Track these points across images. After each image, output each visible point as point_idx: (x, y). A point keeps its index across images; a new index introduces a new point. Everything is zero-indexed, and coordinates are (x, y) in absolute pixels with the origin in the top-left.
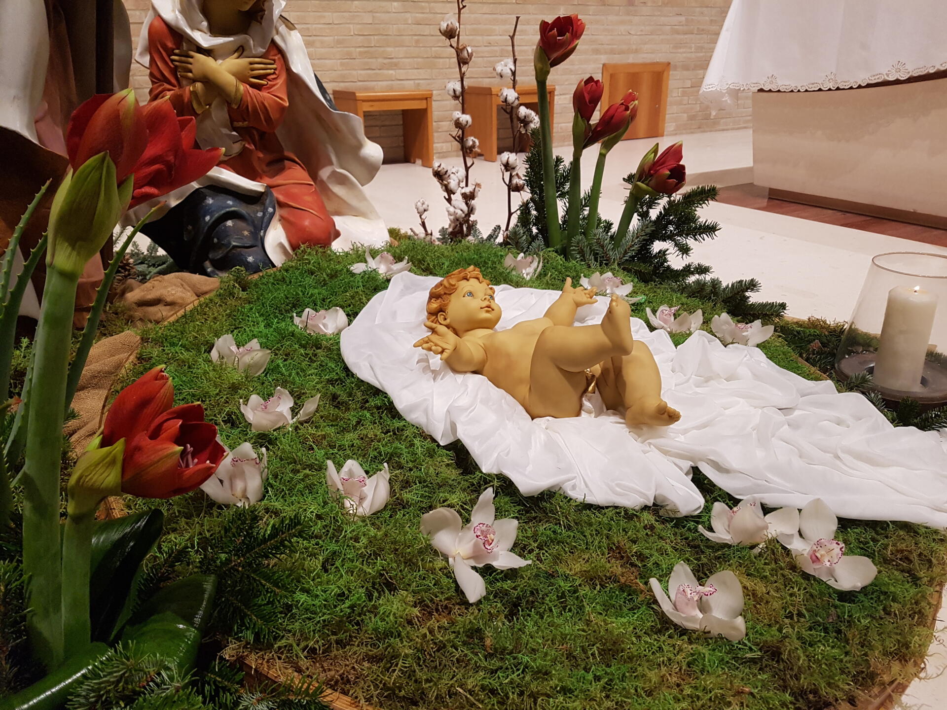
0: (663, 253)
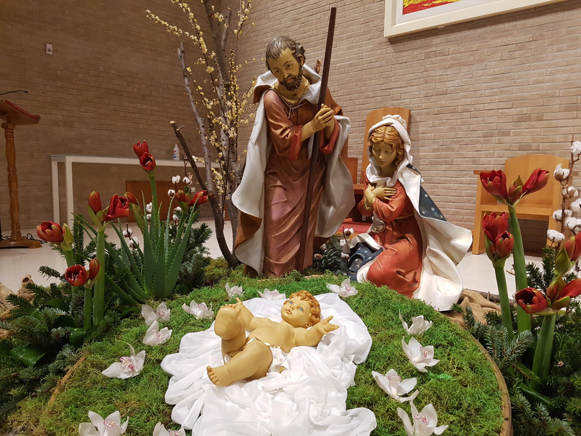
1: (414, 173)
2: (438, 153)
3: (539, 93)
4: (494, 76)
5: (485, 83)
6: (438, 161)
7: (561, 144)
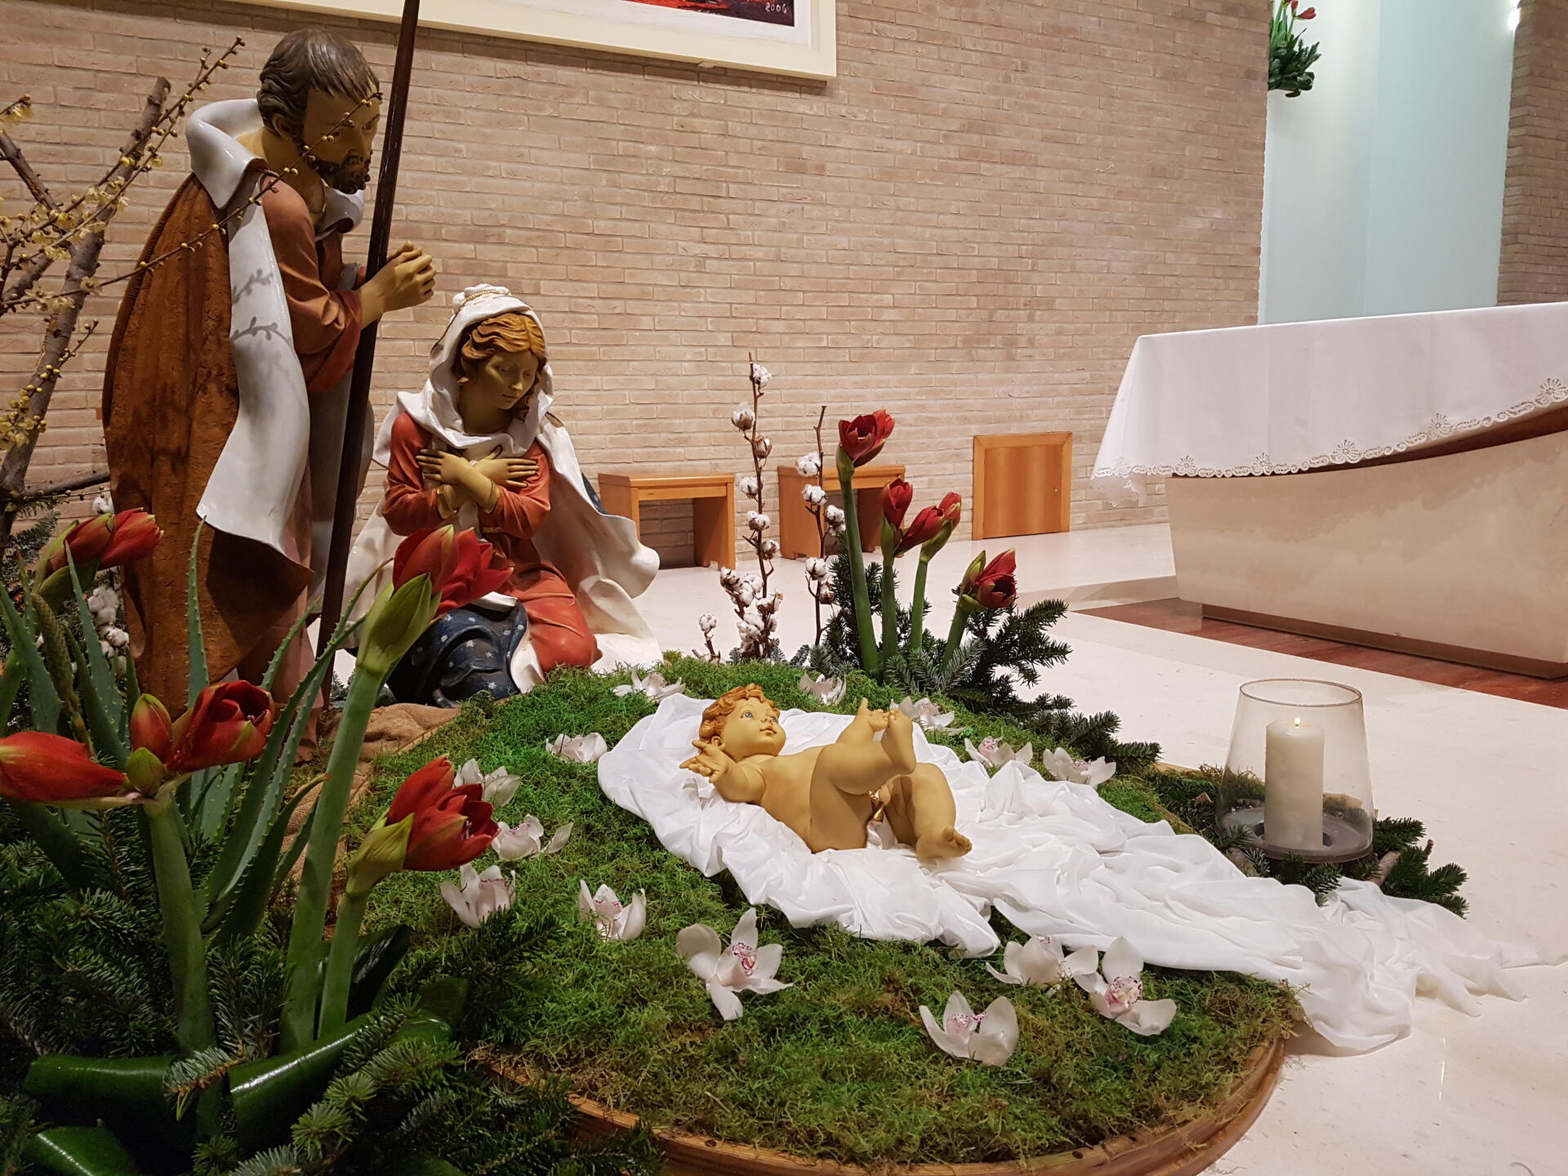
0: (1005, 680)
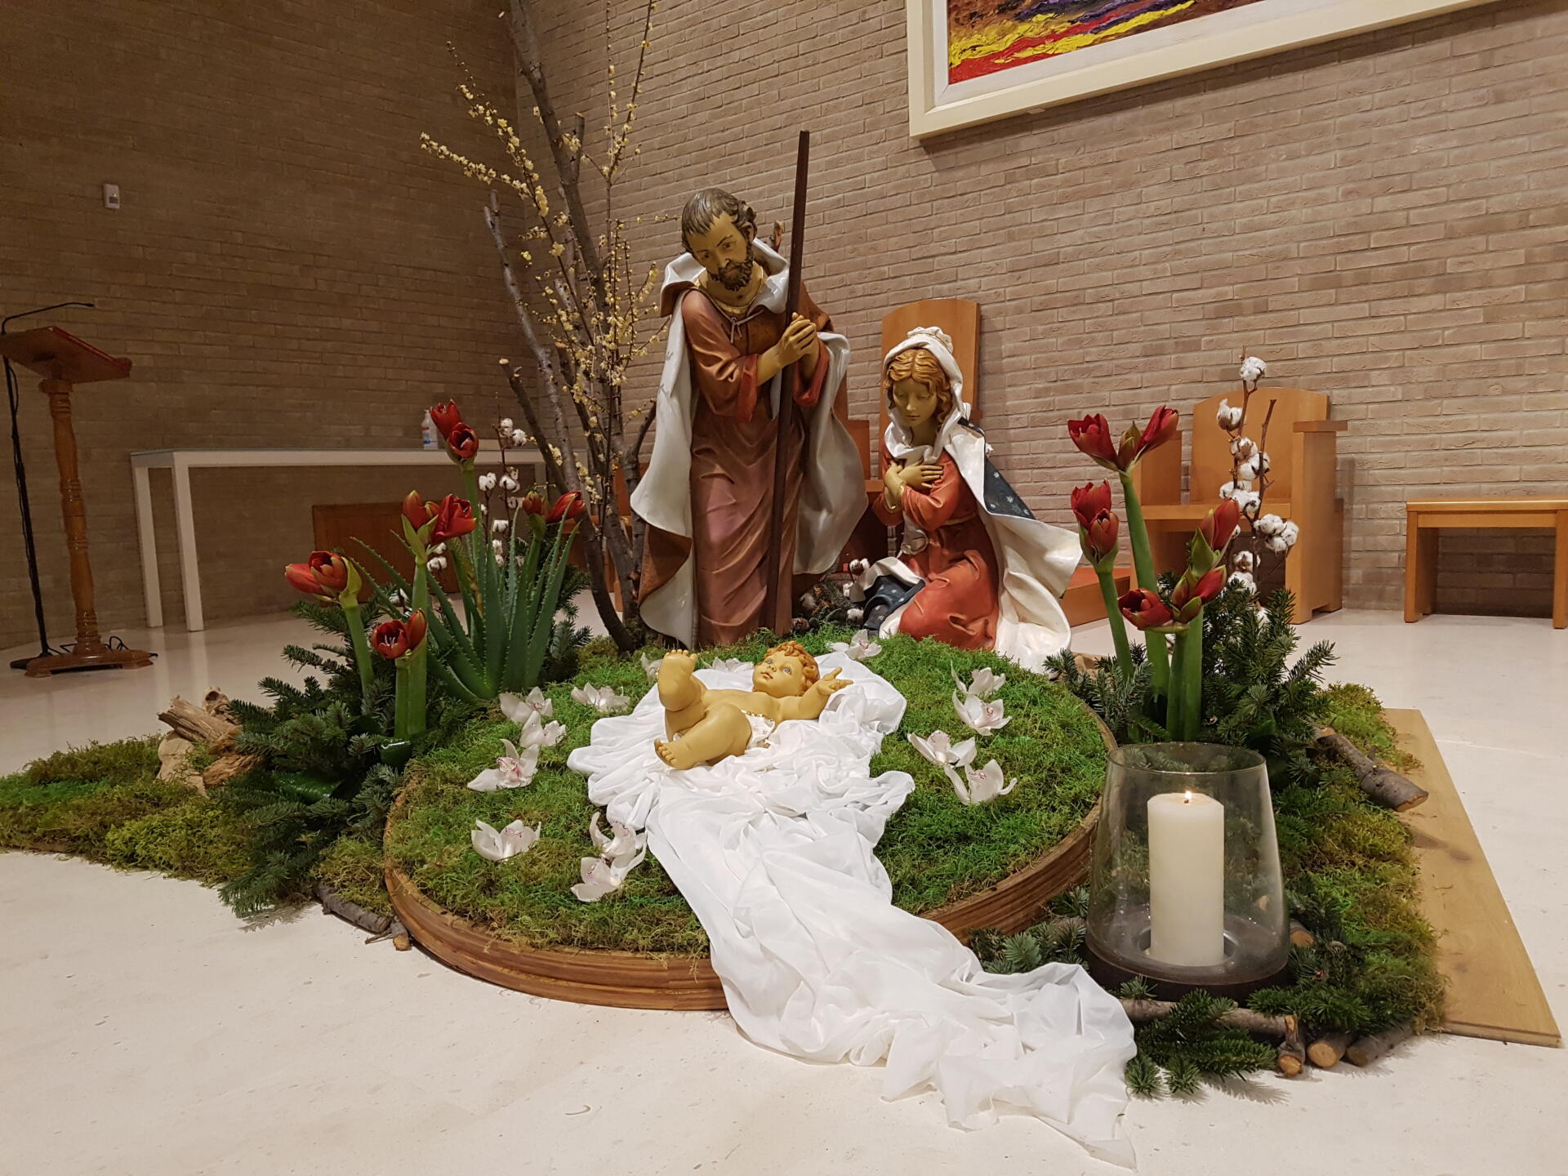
1: (973, 434)
2: (1048, 399)
3: (1254, 251)
4: (1158, 218)
5: (1140, 234)
6: (1048, 418)
7: (1307, 361)
